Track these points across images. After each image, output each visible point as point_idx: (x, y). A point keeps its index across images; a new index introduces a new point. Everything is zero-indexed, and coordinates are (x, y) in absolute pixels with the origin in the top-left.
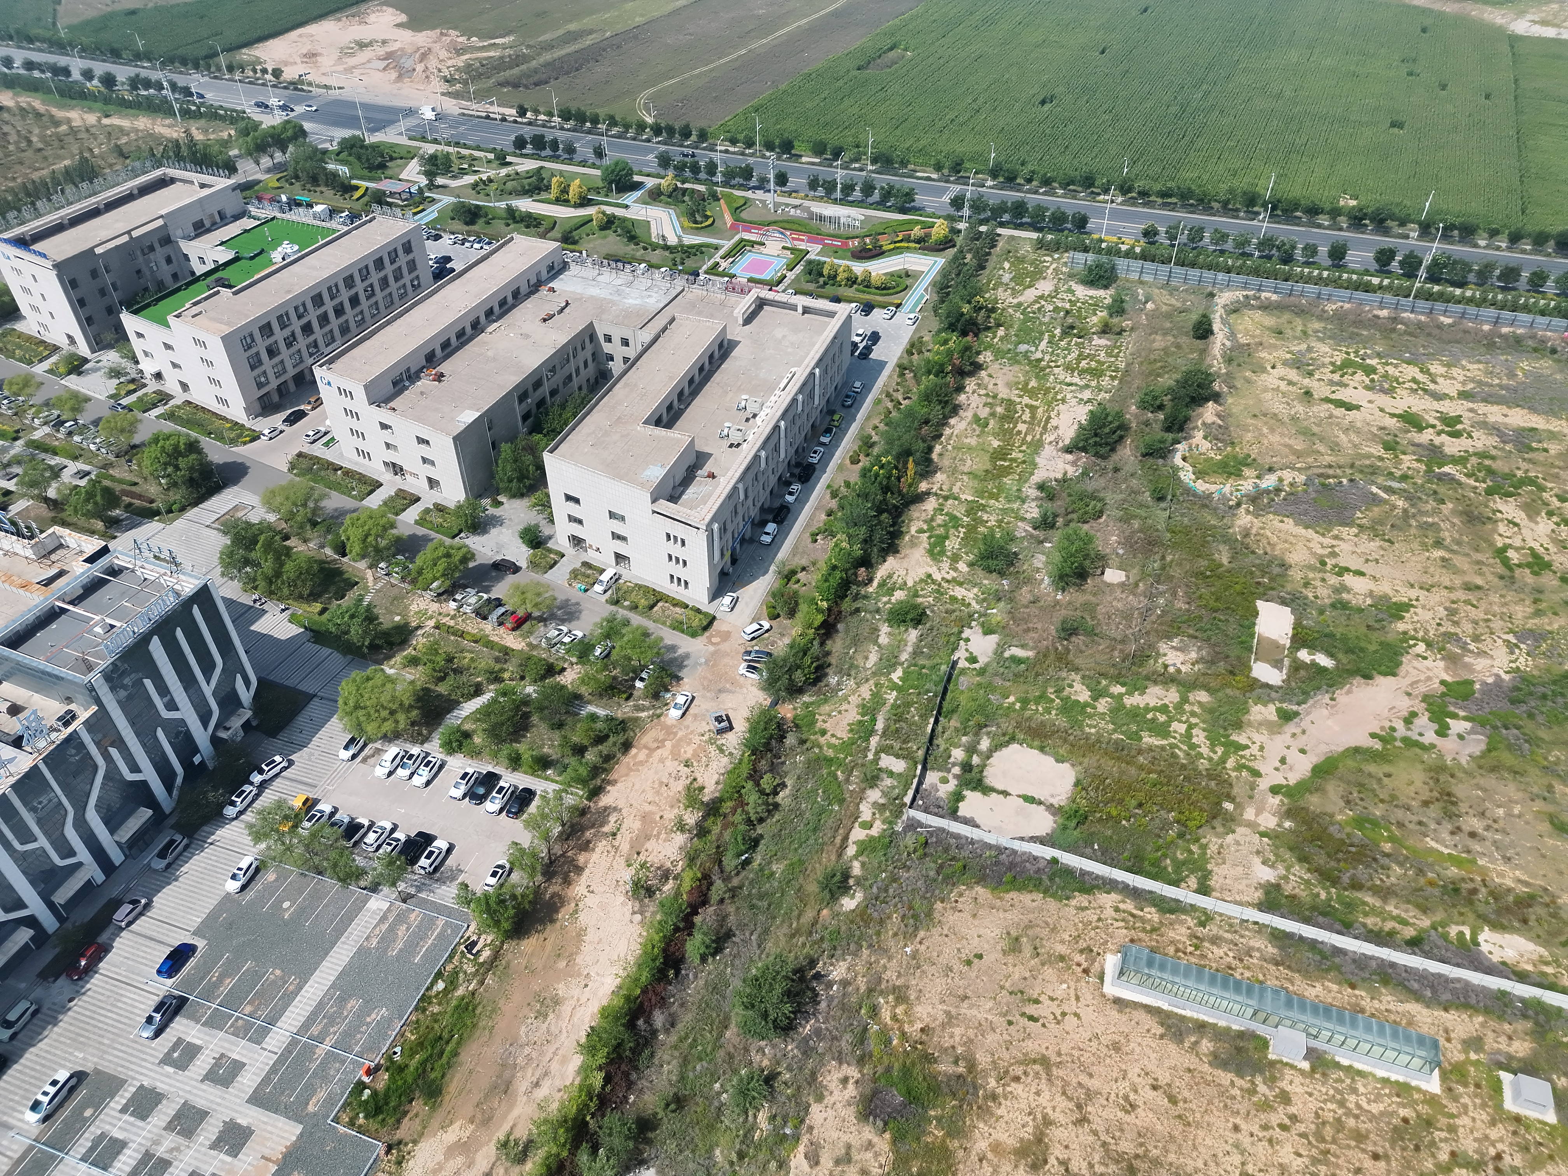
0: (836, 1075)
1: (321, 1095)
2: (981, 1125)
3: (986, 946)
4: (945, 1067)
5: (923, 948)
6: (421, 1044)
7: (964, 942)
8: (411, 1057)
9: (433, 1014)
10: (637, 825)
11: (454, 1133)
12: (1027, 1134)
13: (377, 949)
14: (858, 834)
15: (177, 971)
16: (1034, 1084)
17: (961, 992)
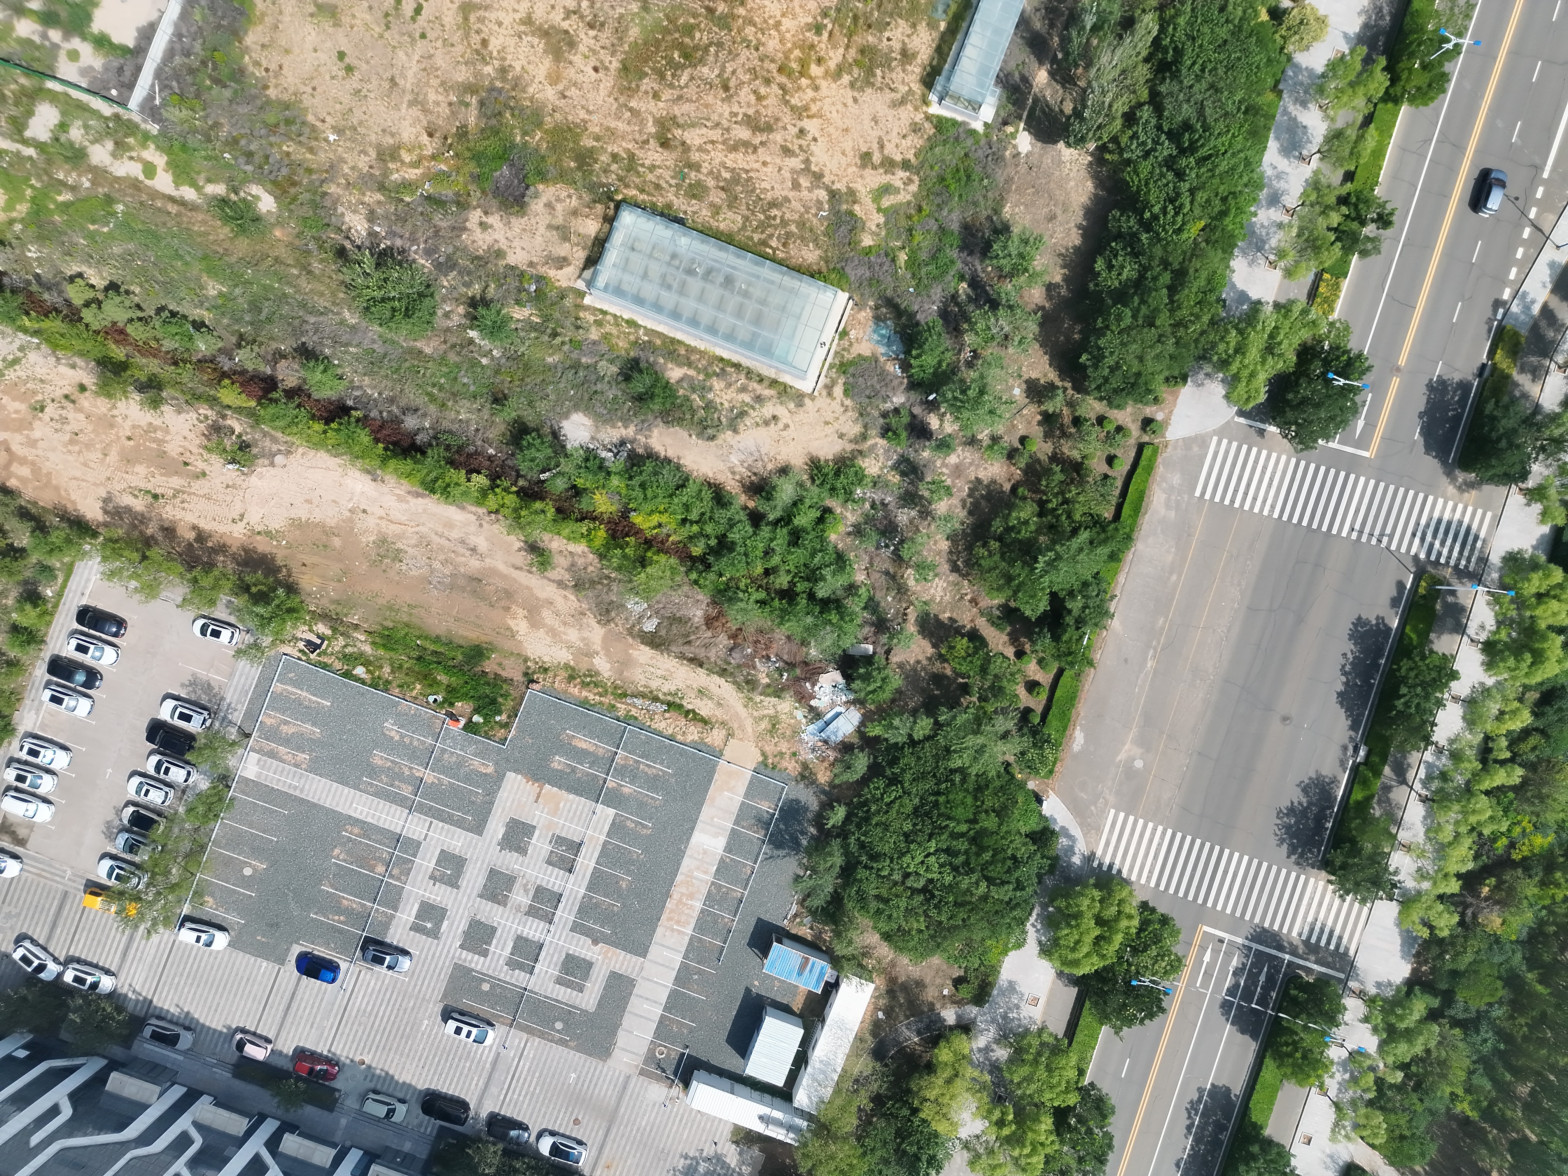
0: (478, 235)
1: (476, 763)
2: (531, 90)
3: (329, 44)
4: (472, 118)
5: (328, 119)
6: (425, 677)
7: (322, 69)
8: (439, 683)
9: (393, 672)
10: (141, 469)
11: (520, 625)
12: (540, 45)
13: (311, 750)
14: (164, 182)
15: (331, 962)
16: (490, 25)
17: (386, 85)
